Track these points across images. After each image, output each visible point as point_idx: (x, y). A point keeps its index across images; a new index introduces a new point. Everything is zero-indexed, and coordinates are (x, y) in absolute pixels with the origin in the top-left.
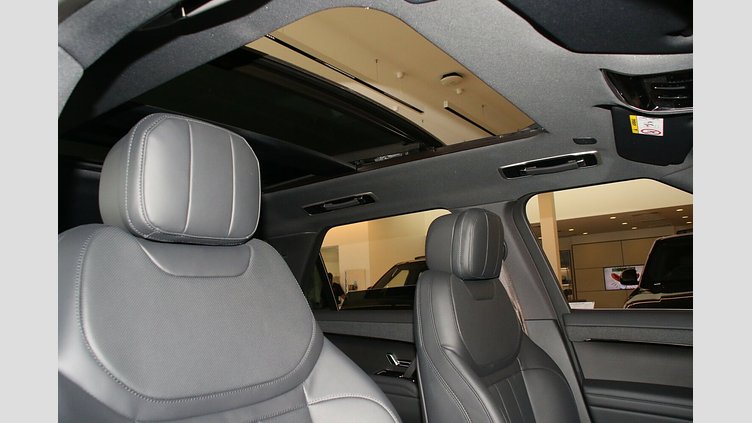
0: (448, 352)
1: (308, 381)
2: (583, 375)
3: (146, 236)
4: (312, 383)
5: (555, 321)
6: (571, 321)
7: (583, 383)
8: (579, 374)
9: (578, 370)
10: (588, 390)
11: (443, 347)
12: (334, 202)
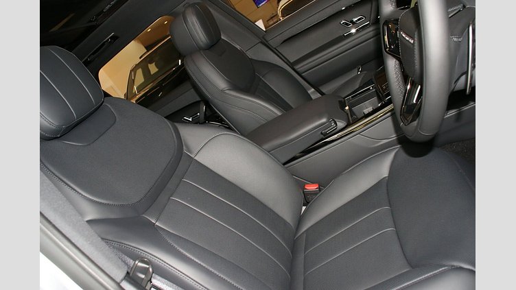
0: (227, 92)
1: (184, 148)
2: (289, 62)
3: (59, 136)
4: (187, 147)
5: (261, 42)
6: (268, 38)
7: (292, 65)
8: (288, 62)
9: (286, 61)
10: (296, 67)
11: (222, 91)
12: (93, 54)
